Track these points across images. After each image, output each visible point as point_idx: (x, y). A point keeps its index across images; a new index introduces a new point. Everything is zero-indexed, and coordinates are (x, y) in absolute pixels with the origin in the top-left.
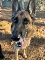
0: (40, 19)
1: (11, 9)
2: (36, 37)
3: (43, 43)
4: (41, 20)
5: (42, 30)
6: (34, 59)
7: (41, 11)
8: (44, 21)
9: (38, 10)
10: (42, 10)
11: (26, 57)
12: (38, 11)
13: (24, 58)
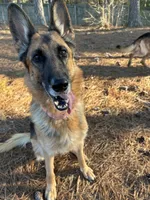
0: (107, 54)
1: (9, 32)
2: (107, 113)
3: (131, 126)
4: (110, 57)
5: (120, 89)
6: (116, 176)
7: (102, 30)
8: (118, 60)
9: (94, 25)
10: (106, 26)
11: (93, 177)
12: (92, 31)
13: (86, 179)
